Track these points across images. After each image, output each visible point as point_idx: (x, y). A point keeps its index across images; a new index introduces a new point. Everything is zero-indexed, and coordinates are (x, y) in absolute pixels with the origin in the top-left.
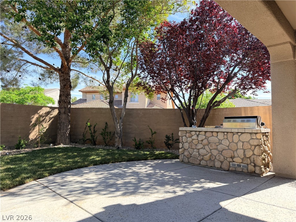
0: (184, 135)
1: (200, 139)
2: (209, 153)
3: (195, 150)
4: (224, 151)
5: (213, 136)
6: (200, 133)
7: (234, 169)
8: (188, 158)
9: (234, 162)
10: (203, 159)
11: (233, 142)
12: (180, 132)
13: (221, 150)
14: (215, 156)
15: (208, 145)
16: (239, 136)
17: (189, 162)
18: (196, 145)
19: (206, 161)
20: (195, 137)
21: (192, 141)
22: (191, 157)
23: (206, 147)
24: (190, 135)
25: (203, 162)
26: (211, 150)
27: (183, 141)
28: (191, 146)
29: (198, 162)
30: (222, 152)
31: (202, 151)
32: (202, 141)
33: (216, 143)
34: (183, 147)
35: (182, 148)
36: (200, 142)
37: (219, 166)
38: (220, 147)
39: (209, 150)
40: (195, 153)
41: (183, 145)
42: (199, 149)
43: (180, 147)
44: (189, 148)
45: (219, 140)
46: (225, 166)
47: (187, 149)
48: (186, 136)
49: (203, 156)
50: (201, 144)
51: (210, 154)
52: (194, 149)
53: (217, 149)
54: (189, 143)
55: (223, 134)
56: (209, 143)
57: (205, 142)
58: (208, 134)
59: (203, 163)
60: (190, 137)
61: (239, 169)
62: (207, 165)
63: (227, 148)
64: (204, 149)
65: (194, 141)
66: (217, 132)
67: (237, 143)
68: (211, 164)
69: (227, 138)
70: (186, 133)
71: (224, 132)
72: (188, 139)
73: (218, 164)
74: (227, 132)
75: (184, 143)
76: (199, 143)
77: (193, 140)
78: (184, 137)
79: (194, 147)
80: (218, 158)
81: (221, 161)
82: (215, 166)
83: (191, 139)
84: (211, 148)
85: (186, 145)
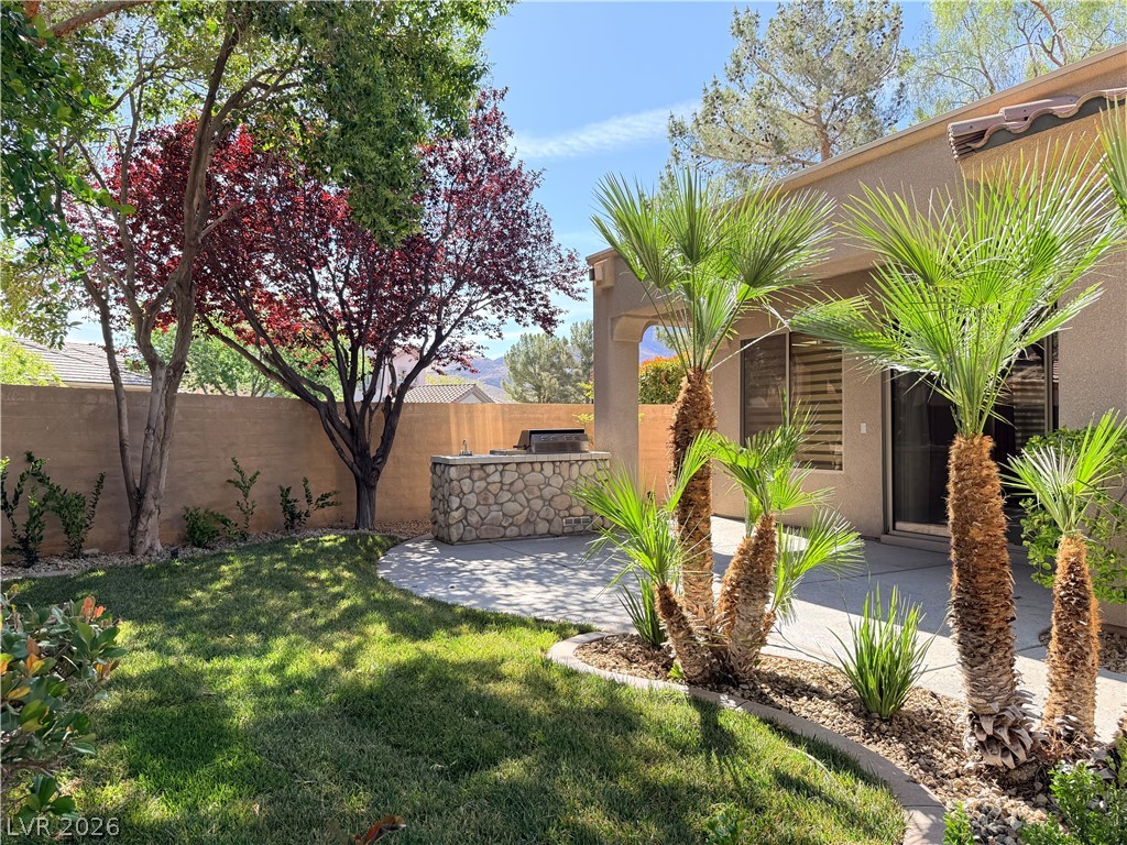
0: (465, 475)
1: (507, 480)
2: (524, 508)
3: (495, 507)
4: (555, 499)
5: (533, 470)
6: (507, 467)
7: (571, 530)
8: (476, 529)
9: (570, 515)
10: (511, 524)
11: (570, 478)
12: (454, 469)
13: (549, 497)
14: (538, 512)
15: (522, 491)
16: (580, 467)
17: (478, 538)
18: (496, 495)
19: (519, 526)
20: (496, 478)
21: (486, 488)
22: (483, 525)
23: (521, 497)
24: (483, 475)
25: (512, 530)
26: (528, 500)
27: (462, 491)
28: (486, 499)
29: (500, 533)
30: (550, 501)
31: (512, 507)
32: (512, 484)
33: (538, 486)
34: (461, 505)
35: (457, 509)
36: (505, 487)
37: (545, 531)
38: (547, 492)
39: (525, 504)
40: (495, 513)
41: (461, 499)
42: (502, 504)
43: (455, 506)
44: (478, 504)
45: (546, 477)
46: (556, 529)
47: (474, 509)
48: (470, 478)
49: (512, 517)
50: (508, 491)
51: (527, 510)
52: (490, 505)
53: (541, 497)
54: (477, 494)
55: (552, 465)
56: (526, 487)
57: (519, 485)
60: (482, 479)
61: (580, 528)
62: (520, 535)
63: (559, 492)
64: (516, 501)
65: (490, 487)
66: (542, 463)
67: (576, 481)
68: (530, 531)
69: (559, 474)
70: (471, 470)
71: (553, 462)
72: (477, 484)
73: (542, 527)
74: (561, 462)
75: (464, 494)
76: (501, 489)
77: (488, 484)
78: (468, 480)
79: (491, 500)
80: (542, 514)
81: (548, 521)
82: (535, 534)
83: (483, 484)
84: (530, 497)
85: (472, 500)
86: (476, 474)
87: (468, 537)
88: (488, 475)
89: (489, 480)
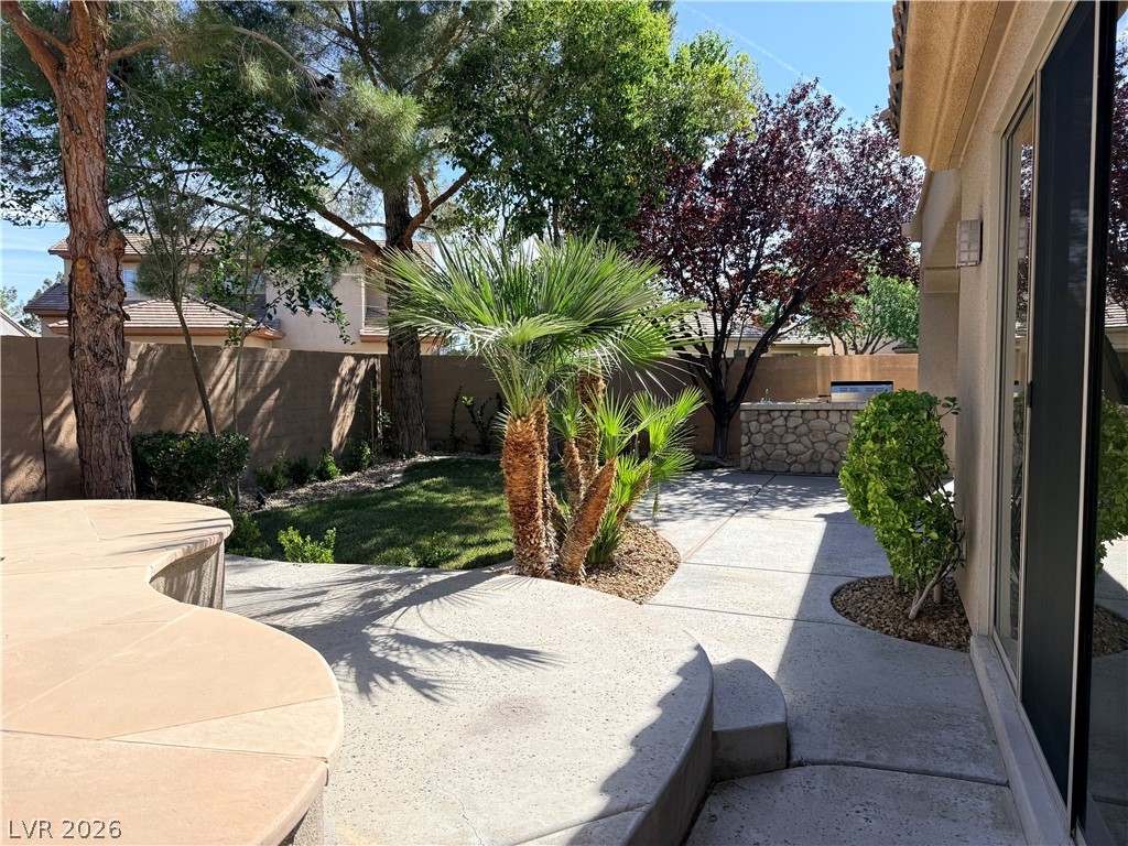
0: (753, 418)
1: (791, 424)
2: (809, 449)
3: (779, 446)
4: (840, 444)
5: (818, 417)
6: (792, 414)
8: (762, 463)
10: (795, 462)
12: (742, 413)
13: (835, 442)
14: (823, 454)
15: (807, 435)
17: (764, 470)
18: (781, 437)
19: (803, 464)
20: (780, 421)
21: (772, 430)
22: (768, 460)
23: (805, 440)
24: (769, 419)
26: (813, 443)
27: (750, 431)
28: (771, 439)
29: (786, 467)
30: (835, 445)
31: (795, 447)
32: (796, 428)
33: (823, 431)
34: (749, 442)
35: (746, 445)
36: (790, 431)
37: (830, 471)
38: (832, 437)
39: (809, 445)
40: (780, 451)
41: (749, 438)
42: (787, 444)
43: (744, 442)
44: (765, 442)
45: (831, 424)
47: (761, 446)
48: (757, 421)
49: (797, 456)
50: (793, 433)
51: (812, 451)
52: (775, 444)
53: (826, 441)
54: (764, 435)
55: (839, 414)
56: (811, 431)
57: (803, 429)
58: (808, 416)
59: (796, 468)
60: (768, 423)
62: (804, 472)
63: (847, 438)
64: (800, 442)
65: (776, 430)
66: (828, 411)
68: (814, 468)
69: (847, 421)
70: (759, 414)
71: (841, 411)
72: (763, 426)
73: (827, 467)
74: (848, 411)
75: (752, 434)
76: (786, 432)
77: (774, 426)
78: (754, 423)
79: (776, 440)
80: (827, 456)
81: (834, 463)
82: (820, 472)
83: (769, 426)
84: (814, 440)
85: (759, 439)
86: (762, 418)
87: (754, 468)
88: (774, 419)
89: (775, 423)
